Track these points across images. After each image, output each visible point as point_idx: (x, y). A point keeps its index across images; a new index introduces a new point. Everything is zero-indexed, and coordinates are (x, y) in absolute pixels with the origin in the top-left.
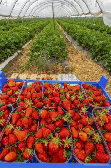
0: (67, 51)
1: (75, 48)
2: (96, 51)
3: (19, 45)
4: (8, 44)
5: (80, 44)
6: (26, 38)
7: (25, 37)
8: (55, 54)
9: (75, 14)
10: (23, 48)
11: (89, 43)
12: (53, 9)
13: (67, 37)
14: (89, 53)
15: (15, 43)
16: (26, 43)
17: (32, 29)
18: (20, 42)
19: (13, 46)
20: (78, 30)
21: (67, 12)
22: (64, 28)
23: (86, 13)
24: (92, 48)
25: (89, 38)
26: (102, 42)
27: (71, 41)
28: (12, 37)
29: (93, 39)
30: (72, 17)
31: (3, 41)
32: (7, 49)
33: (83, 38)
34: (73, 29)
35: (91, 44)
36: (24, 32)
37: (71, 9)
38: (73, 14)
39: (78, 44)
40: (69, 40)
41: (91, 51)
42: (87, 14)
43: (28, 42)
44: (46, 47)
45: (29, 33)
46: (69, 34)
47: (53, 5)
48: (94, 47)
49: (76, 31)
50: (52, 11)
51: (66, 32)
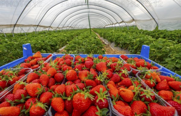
0: (104, 50)
1: (112, 49)
2: (135, 48)
3: (55, 48)
4: (44, 45)
5: (117, 45)
6: (63, 43)
7: (63, 41)
8: (92, 51)
9: (109, 24)
10: (59, 51)
11: (126, 42)
12: (89, 21)
13: (104, 41)
14: (128, 51)
15: (52, 46)
16: (62, 46)
17: (69, 35)
18: (56, 45)
19: (49, 48)
20: (114, 34)
21: (103, 23)
22: (100, 34)
23: (119, 22)
24: (130, 46)
25: (125, 38)
26: (138, 39)
27: (107, 44)
28: (49, 40)
29: (129, 38)
30: (107, 26)
31: (39, 43)
32: (43, 50)
33: (119, 39)
34: (108, 34)
35: (128, 43)
36: (61, 37)
37: (105, 20)
38: (107, 24)
39: (115, 45)
40: (105, 43)
41: (130, 49)
42: (121, 22)
43: (64, 46)
44: (82, 46)
45: (66, 38)
46: (105, 39)
47: (89, 18)
48: (132, 45)
49: (112, 35)
50: (89, 23)
51: (102, 38)
